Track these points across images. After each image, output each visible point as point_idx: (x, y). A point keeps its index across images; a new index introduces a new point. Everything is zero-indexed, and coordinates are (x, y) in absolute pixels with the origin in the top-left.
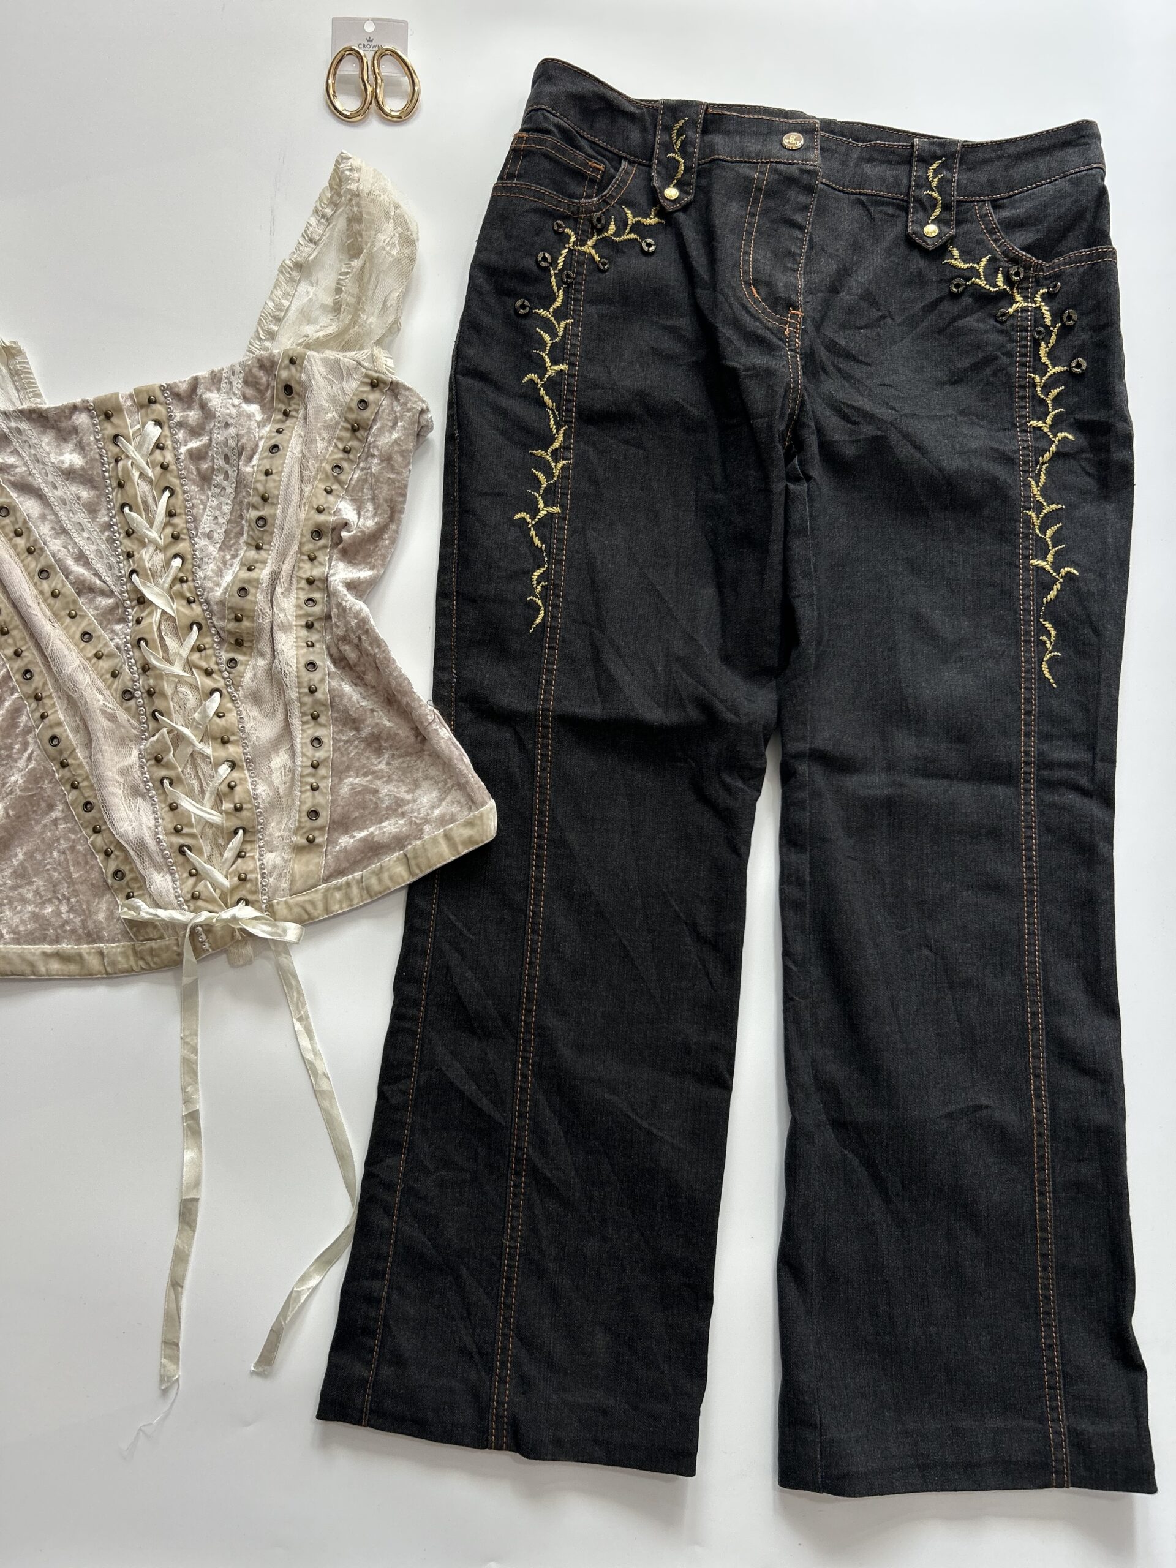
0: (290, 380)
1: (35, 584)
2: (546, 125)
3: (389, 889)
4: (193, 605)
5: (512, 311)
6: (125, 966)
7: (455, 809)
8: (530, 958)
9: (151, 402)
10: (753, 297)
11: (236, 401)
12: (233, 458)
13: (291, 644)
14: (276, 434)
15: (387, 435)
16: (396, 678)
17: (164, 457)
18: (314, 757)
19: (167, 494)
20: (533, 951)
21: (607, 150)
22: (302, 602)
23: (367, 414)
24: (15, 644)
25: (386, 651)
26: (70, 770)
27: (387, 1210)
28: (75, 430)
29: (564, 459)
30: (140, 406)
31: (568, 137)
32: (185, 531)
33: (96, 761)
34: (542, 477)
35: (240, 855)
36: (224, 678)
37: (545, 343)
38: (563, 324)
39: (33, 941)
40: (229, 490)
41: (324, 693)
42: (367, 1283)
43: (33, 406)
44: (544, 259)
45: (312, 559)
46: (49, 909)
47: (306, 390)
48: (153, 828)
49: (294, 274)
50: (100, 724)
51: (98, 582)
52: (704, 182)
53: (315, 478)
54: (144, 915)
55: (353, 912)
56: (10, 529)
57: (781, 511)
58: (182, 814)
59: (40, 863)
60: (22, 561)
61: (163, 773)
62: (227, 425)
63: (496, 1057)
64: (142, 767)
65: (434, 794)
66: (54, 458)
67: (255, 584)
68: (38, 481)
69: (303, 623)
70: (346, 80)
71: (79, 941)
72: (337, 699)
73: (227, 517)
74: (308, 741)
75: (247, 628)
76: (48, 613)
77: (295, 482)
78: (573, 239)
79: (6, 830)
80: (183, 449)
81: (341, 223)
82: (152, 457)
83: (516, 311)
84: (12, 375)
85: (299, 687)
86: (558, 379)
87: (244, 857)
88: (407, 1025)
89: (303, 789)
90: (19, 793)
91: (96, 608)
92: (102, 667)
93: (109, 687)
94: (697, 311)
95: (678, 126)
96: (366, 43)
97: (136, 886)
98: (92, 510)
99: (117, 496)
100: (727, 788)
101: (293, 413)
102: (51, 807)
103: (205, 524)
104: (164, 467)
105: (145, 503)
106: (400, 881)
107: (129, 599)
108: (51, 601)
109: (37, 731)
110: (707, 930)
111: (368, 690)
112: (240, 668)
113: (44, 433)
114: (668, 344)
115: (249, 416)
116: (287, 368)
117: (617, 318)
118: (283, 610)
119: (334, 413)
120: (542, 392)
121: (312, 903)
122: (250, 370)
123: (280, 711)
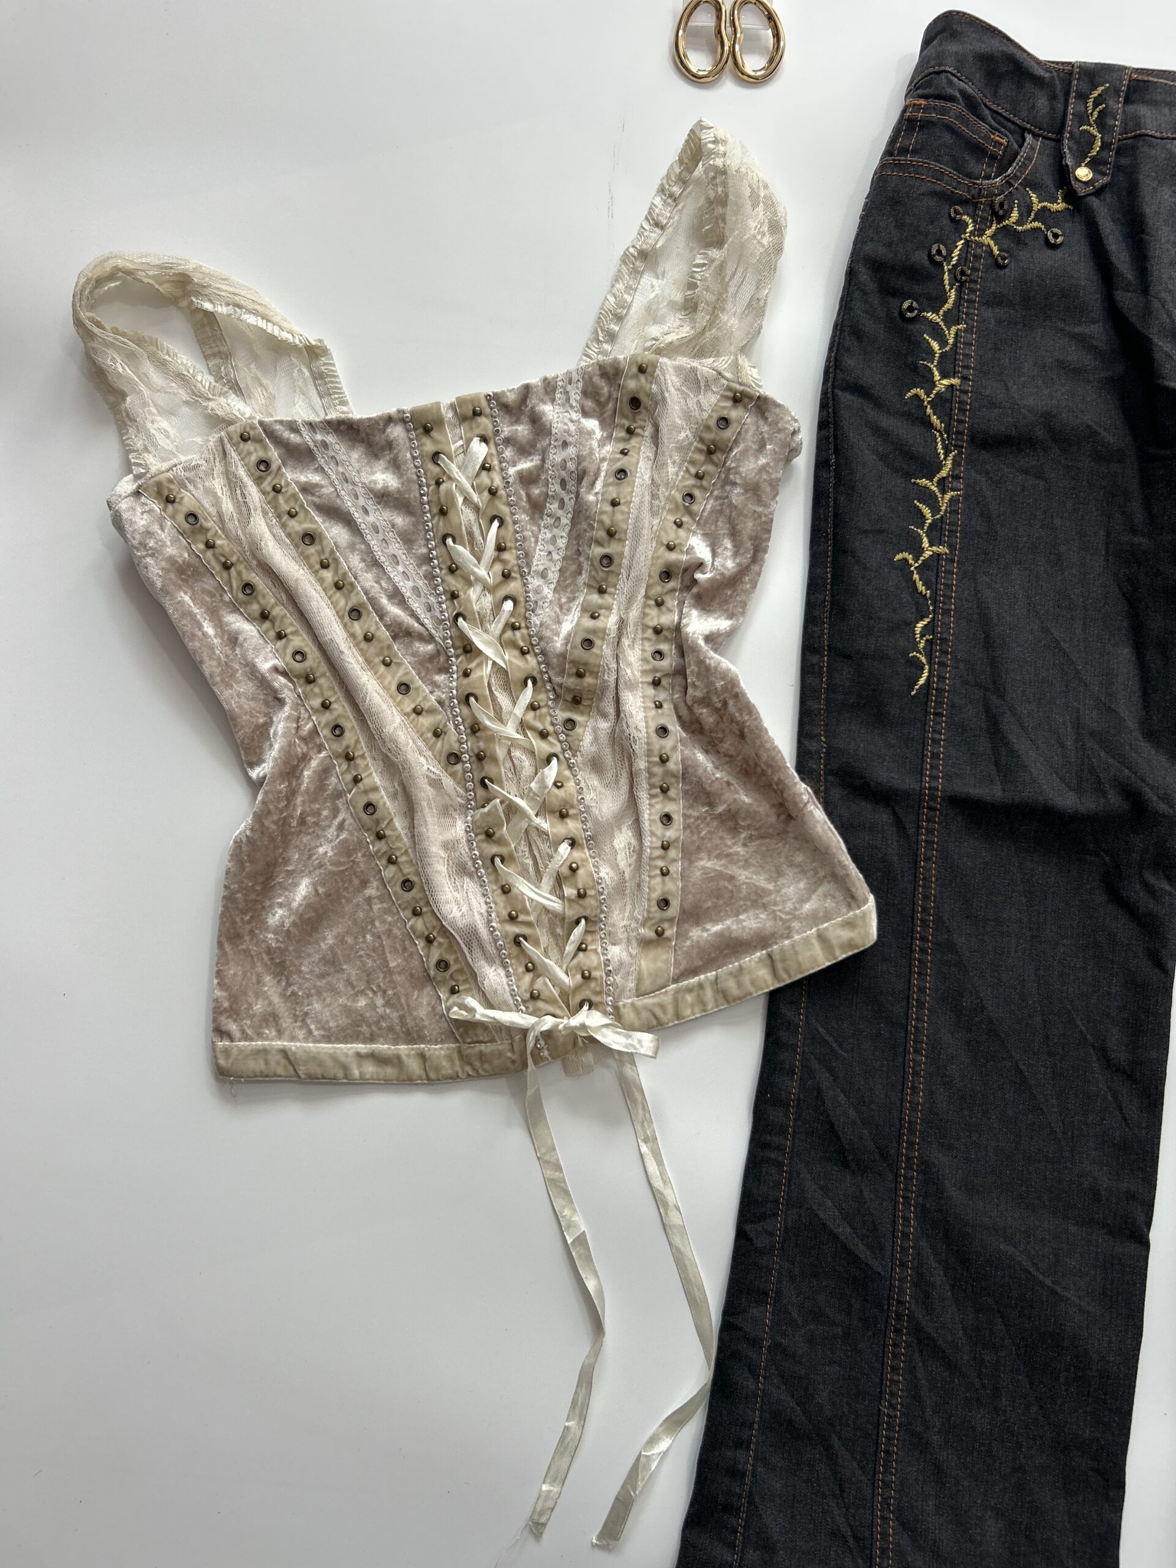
0: (638, 392)
1: (345, 626)
2: (950, 91)
3: (751, 994)
4: (528, 656)
5: (896, 314)
6: (450, 1072)
7: (829, 903)
8: (913, 1082)
9: (476, 414)
11: (575, 416)
12: (571, 485)
13: (639, 704)
14: (619, 456)
15: (752, 459)
16: (769, 750)
17: (492, 481)
18: (664, 836)
19: (496, 524)
20: (916, 1074)
21: (1009, 120)
22: (649, 655)
23: (729, 434)
24: (322, 694)
25: (757, 718)
26: (387, 843)
27: (753, 1370)
28: (390, 445)
29: (953, 490)
30: (462, 419)
31: (971, 104)
32: (516, 568)
33: (420, 835)
34: (927, 511)
35: (581, 949)
36: (560, 741)
37: (933, 352)
38: (954, 329)
39: (345, 1040)
40: (565, 521)
41: (676, 764)
42: (729, 1454)
43: (343, 416)
44: (939, 252)
45: (659, 604)
46: (362, 1003)
47: (656, 403)
48: (485, 914)
49: (638, 263)
50: (425, 793)
51: (416, 625)
52: (1125, 161)
53: (664, 508)
54: (478, 1017)
55: (705, 1018)
56: (315, 560)
58: (516, 897)
59: (351, 948)
60: (330, 598)
61: (495, 849)
62: (565, 444)
63: (872, 1196)
64: (469, 842)
65: (802, 885)
66: (366, 478)
67: (601, 635)
68: (348, 504)
69: (650, 680)
70: (700, 31)
71: (396, 1041)
72: (690, 770)
73: (562, 553)
74: (657, 818)
75: (590, 685)
76: (361, 659)
77: (646, 514)
78: (970, 228)
79: (315, 910)
80: (512, 471)
81: (691, 205)
82: (478, 481)
83: (902, 314)
84: (314, 379)
85: (648, 756)
86: (948, 396)
87: (585, 950)
88: (773, 1155)
89: (653, 874)
90: (330, 867)
91: (414, 655)
92: (422, 725)
93: (431, 748)
94: (1115, 315)
95: (1095, 94)
97: (461, 978)
98: (407, 540)
99: (442, 526)
101: (639, 431)
102: (364, 884)
103: (539, 561)
104: (493, 492)
105: (470, 534)
106: (763, 985)
107: (453, 646)
108: (364, 645)
109: (349, 796)
110: (1121, 1056)
111: (719, 759)
112: (579, 730)
113: (352, 447)
114: (1075, 355)
115: (590, 433)
116: (634, 377)
117: (1016, 324)
118: (629, 665)
119: (688, 433)
120: (929, 411)
121: (662, 1006)
122: (591, 378)
123: (624, 781)
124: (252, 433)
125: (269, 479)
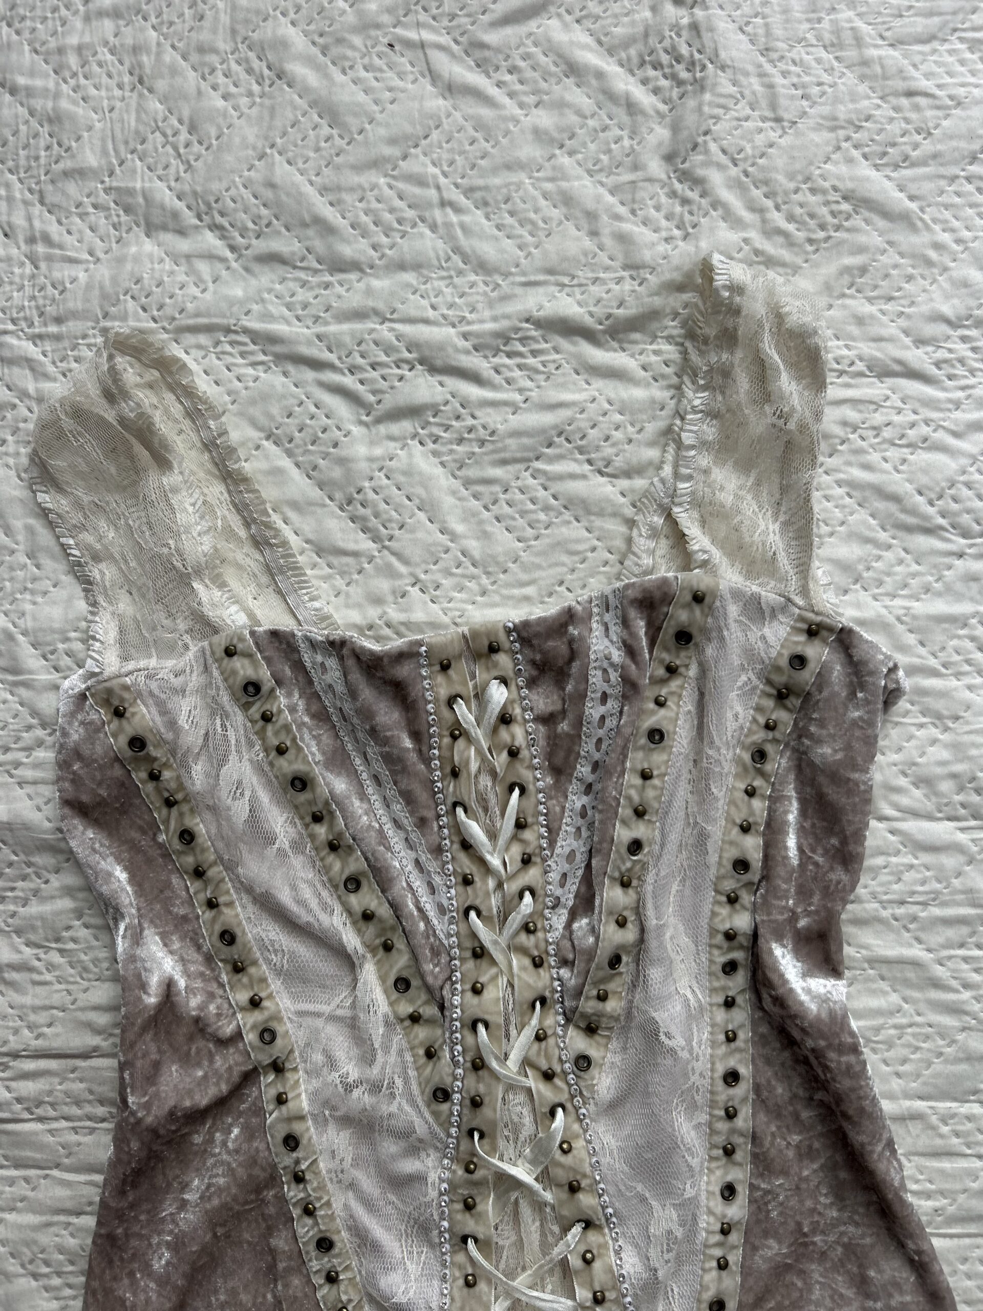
0: (688, 624)
1: (339, 897)
4: (541, 970)
9: (493, 649)
11: (616, 656)
17: (513, 737)
18: (724, 1215)
19: (517, 792)
22: (718, 969)
23: (806, 676)
30: (478, 655)
32: (538, 851)
36: (569, 1086)
41: (745, 1120)
45: (731, 901)
47: (711, 639)
53: (729, 775)
56: (306, 811)
62: (605, 696)
74: (717, 1190)
82: (496, 736)
85: (711, 1107)
89: (707, 1266)
92: (416, 1041)
93: (419, 1069)
99: (451, 790)
101: (682, 669)
103: (565, 840)
104: (513, 753)
105: (485, 804)
107: (459, 947)
108: (362, 924)
116: (687, 606)
119: (752, 674)
124: (240, 646)
125: (258, 705)
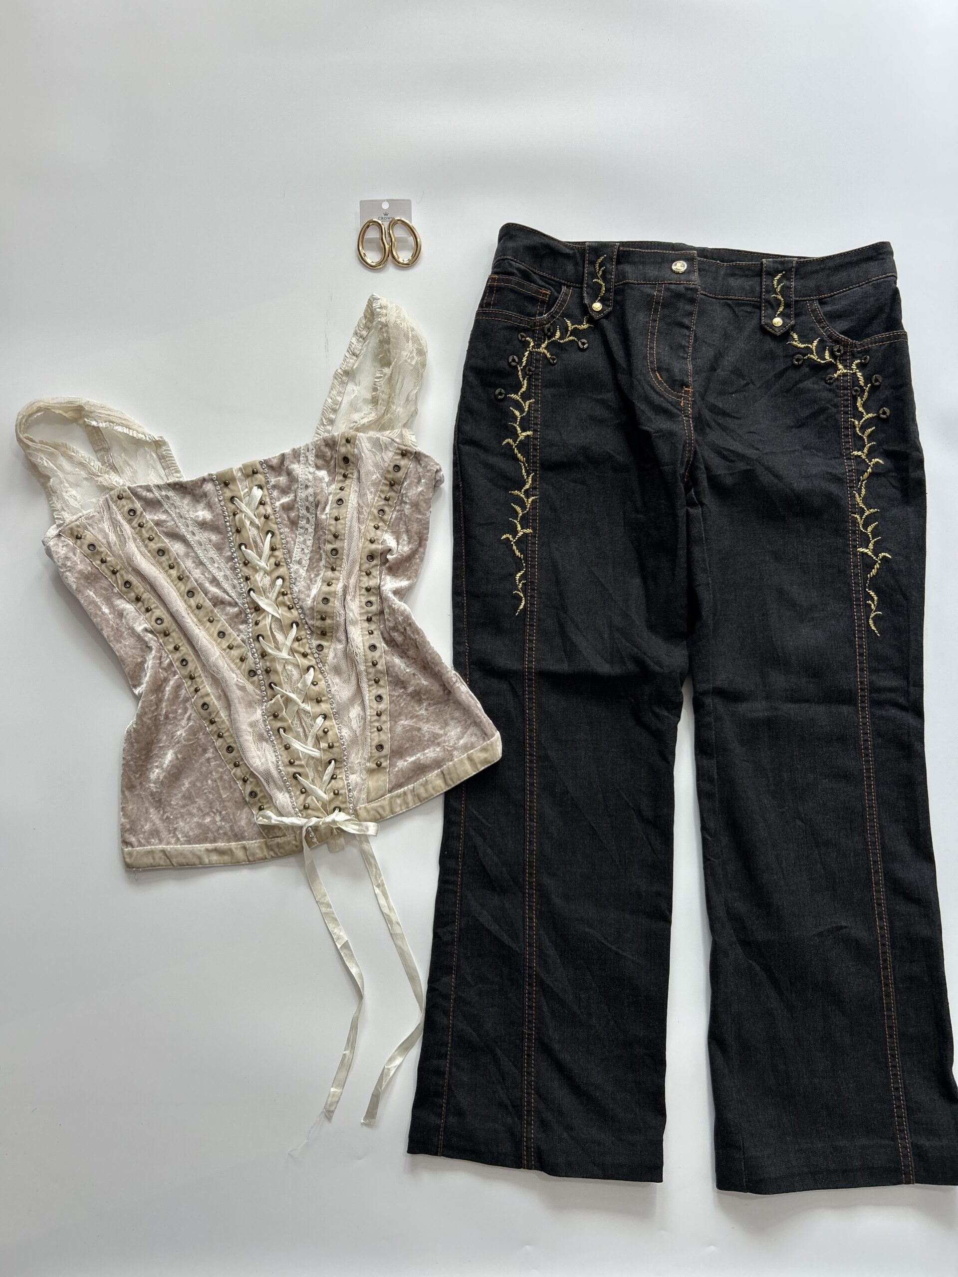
0: (347, 454)
1: (185, 601)
2: (510, 269)
3: (433, 795)
4: (292, 610)
5: (493, 397)
6: (261, 855)
7: (474, 739)
8: (529, 838)
9: (255, 473)
10: (657, 379)
11: (312, 470)
12: (312, 509)
13: (358, 633)
14: (339, 491)
15: (414, 488)
16: (431, 654)
17: (266, 511)
18: (378, 708)
19: (270, 535)
20: (531, 833)
21: (552, 280)
22: (363, 604)
23: (400, 474)
24: (174, 642)
25: (423, 637)
26: (216, 726)
27: (446, 1013)
28: (205, 495)
29: (533, 496)
30: (247, 476)
31: (526, 276)
32: (283, 560)
33: (235, 719)
34: (519, 509)
35: (333, 778)
36: (315, 658)
37: (516, 417)
38: (527, 403)
39: (199, 842)
40: (311, 530)
41: (382, 666)
42: (435, 1062)
43: (177, 480)
44: (514, 360)
45: (368, 574)
46: (208, 820)
47: (358, 460)
48: (275, 762)
49: (344, 378)
50: (236, 694)
51: (227, 597)
52: (619, 298)
53: (367, 519)
54: (273, 822)
55: (409, 812)
56: (166, 564)
57: (684, 528)
58: (294, 751)
59: (200, 788)
60: (175, 586)
61: (279, 724)
62: (307, 487)
63: (510, 906)
64: (264, 721)
65: (459, 730)
66: (192, 515)
67: (333, 595)
68: (183, 530)
69: (365, 618)
70: (371, 241)
71: (229, 841)
72: (391, 669)
73: (310, 549)
74: (373, 698)
75: (329, 624)
76: (195, 620)
77: (355, 524)
78: (532, 344)
79: (177, 768)
80: (278, 504)
81: (373, 341)
82: (258, 511)
83: (496, 397)
84: (160, 459)
85: (366, 662)
86: (526, 442)
87: (336, 778)
88: (450, 887)
89: (372, 731)
90: (184, 743)
91: (226, 615)
92: (233, 655)
93: (239, 668)
94: (618, 388)
95: (600, 261)
96: (384, 216)
97: (264, 801)
98: (219, 548)
99: (237, 539)
100: (657, 716)
101: (350, 475)
102: (205, 751)
103: (297, 554)
104: (267, 517)
105: (255, 542)
106: (440, 789)
107: (249, 608)
108: (197, 611)
109: (193, 700)
110: (648, 813)
111: (409, 660)
112: (325, 651)
113: (184, 498)
114: (600, 412)
115: (321, 480)
116: (344, 445)
117: (564, 396)
118: (351, 610)
119: (378, 475)
120: (516, 451)
121: (382, 807)
122: (319, 448)
123: (353, 678)
124: (124, 494)
125: (136, 520)
